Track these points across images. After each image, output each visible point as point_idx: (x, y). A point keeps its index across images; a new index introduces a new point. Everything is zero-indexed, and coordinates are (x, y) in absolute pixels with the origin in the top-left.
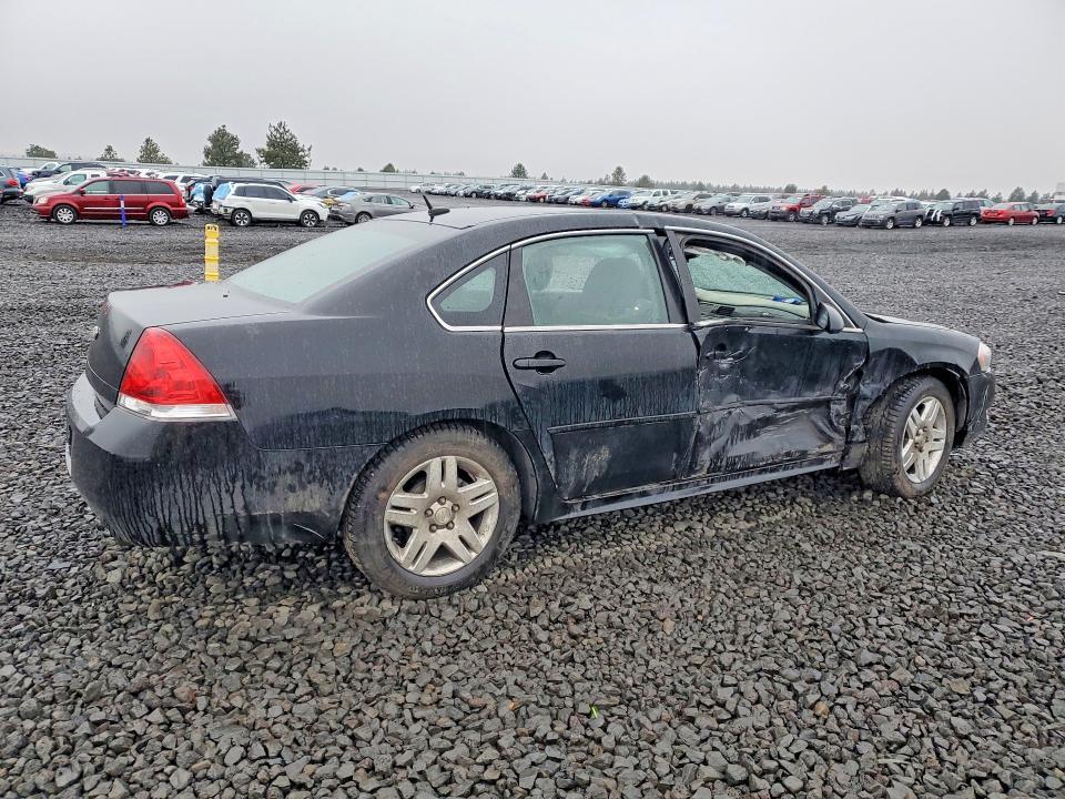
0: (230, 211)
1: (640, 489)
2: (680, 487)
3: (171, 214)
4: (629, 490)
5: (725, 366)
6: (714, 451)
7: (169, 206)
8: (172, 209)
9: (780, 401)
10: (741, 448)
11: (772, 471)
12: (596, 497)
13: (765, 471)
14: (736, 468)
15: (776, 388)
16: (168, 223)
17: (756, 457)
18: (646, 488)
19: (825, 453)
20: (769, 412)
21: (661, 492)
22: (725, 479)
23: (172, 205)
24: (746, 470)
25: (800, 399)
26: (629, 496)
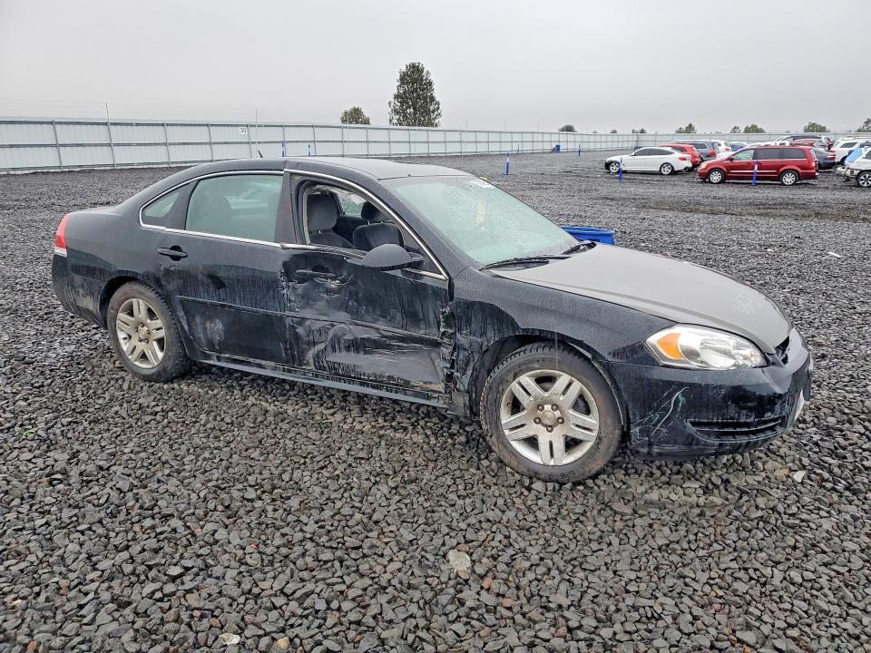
0: (856, 173)
1: (258, 361)
2: (289, 371)
3: (799, 177)
4: (251, 360)
5: (333, 286)
6: (316, 352)
7: (798, 169)
8: (800, 171)
9: (385, 328)
10: (344, 358)
11: (374, 387)
12: (227, 355)
13: (368, 385)
14: (336, 372)
15: (383, 316)
16: (795, 184)
17: (357, 370)
18: (263, 362)
19: (435, 391)
20: (375, 336)
21: (275, 369)
22: (328, 378)
23: (802, 168)
24: (348, 378)
25: (406, 332)
26: (249, 364)
